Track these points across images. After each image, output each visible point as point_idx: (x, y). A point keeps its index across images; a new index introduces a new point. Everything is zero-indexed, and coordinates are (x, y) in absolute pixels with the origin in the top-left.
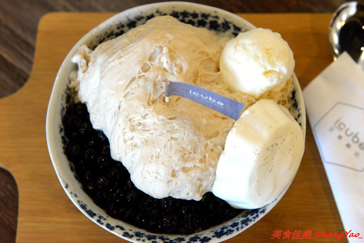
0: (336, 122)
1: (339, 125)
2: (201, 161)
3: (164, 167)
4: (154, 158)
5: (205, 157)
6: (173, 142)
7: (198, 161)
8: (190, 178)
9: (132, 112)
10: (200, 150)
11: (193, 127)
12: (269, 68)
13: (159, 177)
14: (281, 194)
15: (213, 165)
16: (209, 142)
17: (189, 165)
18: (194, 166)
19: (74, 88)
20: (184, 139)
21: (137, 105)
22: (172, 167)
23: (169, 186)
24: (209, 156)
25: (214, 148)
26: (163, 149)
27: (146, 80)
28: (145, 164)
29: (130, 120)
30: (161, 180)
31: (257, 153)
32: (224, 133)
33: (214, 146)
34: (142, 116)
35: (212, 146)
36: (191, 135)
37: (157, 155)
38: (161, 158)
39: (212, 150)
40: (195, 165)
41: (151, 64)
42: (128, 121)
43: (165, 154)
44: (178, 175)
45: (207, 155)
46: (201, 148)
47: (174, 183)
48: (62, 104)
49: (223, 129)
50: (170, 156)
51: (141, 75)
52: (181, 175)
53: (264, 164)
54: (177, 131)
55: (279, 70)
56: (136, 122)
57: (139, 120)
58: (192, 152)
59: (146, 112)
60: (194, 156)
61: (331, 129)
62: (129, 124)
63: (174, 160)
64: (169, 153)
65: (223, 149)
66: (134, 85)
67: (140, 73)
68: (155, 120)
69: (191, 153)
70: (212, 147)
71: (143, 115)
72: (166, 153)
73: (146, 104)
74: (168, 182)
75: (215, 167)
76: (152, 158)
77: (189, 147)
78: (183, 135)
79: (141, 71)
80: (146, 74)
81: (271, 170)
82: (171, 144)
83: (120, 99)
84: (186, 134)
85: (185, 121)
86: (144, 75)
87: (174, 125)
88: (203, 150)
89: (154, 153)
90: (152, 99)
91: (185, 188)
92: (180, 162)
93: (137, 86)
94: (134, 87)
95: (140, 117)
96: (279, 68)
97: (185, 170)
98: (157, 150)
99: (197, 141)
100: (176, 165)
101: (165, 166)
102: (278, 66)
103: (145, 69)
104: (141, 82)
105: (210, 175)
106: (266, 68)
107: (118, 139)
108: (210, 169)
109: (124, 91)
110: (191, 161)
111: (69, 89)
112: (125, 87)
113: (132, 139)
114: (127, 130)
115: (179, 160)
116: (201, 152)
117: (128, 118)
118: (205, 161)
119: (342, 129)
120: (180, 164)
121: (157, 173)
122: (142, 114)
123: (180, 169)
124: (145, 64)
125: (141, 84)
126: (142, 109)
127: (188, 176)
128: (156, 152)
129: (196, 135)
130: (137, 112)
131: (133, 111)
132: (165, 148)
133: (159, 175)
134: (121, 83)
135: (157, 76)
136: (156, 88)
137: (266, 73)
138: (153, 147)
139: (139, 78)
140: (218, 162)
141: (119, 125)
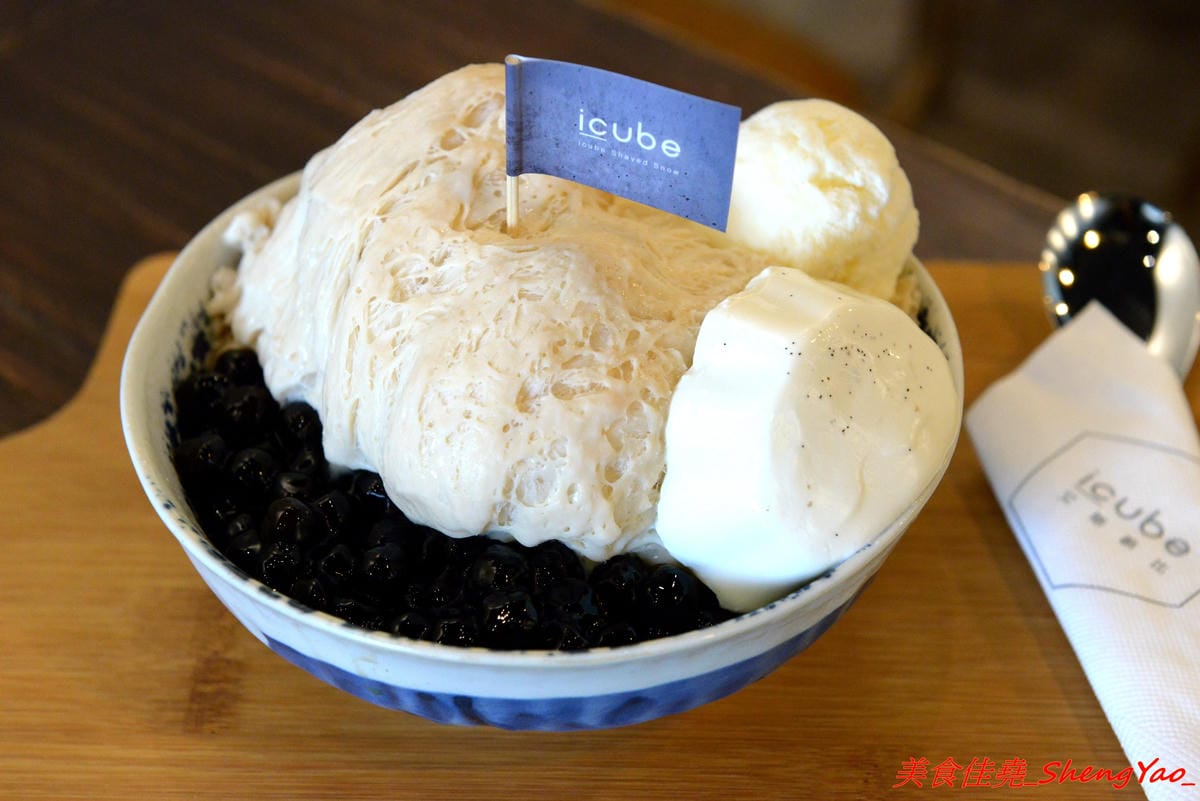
0: (1084, 481)
1: (1094, 489)
2: (614, 374)
3: (496, 376)
4: (463, 352)
5: (627, 366)
6: (526, 305)
7: (603, 370)
8: (578, 419)
9: (401, 247)
10: (610, 343)
11: (592, 270)
12: (831, 167)
13: (475, 410)
14: (885, 531)
15: (654, 399)
16: (640, 327)
17: (576, 379)
18: (593, 386)
19: (222, 316)
20: (561, 297)
21: (419, 229)
22: (519, 376)
23: (507, 447)
24: (641, 366)
25: (658, 352)
26: (492, 326)
27: (450, 167)
28: (431, 373)
29: (393, 272)
30: (482, 421)
31: (795, 349)
32: (690, 322)
33: (657, 344)
34: (432, 260)
35: (653, 341)
36: (583, 290)
37: (474, 344)
38: (483, 350)
39: (651, 355)
40: (596, 382)
41: (470, 135)
42: (389, 275)
43: (498, 336)
44: (539, 405)
45: (635, 363)
46: (615, 340)
47: (523, 433)
48: (178, 344)
49: (688, 311)
50: (514, 340)
51: (435, 155)
52: (548, 405)
53: (821, 397)
54: (540, 276)
55: (864, 180)
56: (412, 277)
57: (421, 272)
58: (587, 342)
59: (446, 247)
60: (593, 356)
61: (1067, 498)
62: (389, 282)
63: (527, 355)
64: (510, 331)
65: (689, 363)
66: (411, 180)
67: (430, 153)
68: (473, 256)
69: (581, 345)
70: (650, 345)
71: (435, 255)
72: (503, 333)
73: (445, 227)
74: (506, 428)
75: (663, 407)
76: (455, 355)
77: (577, 323)
78: (558, 288)
79: (436, 148)
80: (451, 154)
81: (847, 430)
82: (519, 308)
83: (366, 220)
84: (568, 285)
85: (566, 253)
86: (444, 157)
87: (532, 263)
88: (622, 342)
89: (464, 340)
90: (467, 219)
91: (560, 459)
92: (546, 363)
93: (422, 183)
94: (414, 186)
95: (424, 262)
96: (863, 174)
97: (560, 391)
98: (474, 330)
99: (602, 311)
100: (532, 370)
101: (497, 369)
102: (858, 169)
103: (448, 142)
104: (435, 173)
105: (645, 437)
106: (820, 165)
107: (351, 337)
108: (646, 408)
109: (382, 195)
110: (584, 369)
111: (205, 317)
112: (385, 189)
113: (397, 323)
114: (383, 299)
115: (544, 355)
116: (616, 348)
117: (389, 265)
118: (627, 378)
119: (1104, 499)
120: (545, 369)
121: (471, 395)
122: (433, 252)
123: (546, 390)
124: (451, 133)
125: (433, 175)
126: (432, 238)
127: (571, 410)
128: (469, 337)
129: (600, 292)
130: (417, 248)
131: (405, 245)
132: (499, 322)
133: (476, 403)
134: (372, 181)
135: (484, 162)
136: (481, 194)
137: (825, 184)
138: (461, 321)
139: (431, 162)
140: (671, 397)
141: (359, 291)
